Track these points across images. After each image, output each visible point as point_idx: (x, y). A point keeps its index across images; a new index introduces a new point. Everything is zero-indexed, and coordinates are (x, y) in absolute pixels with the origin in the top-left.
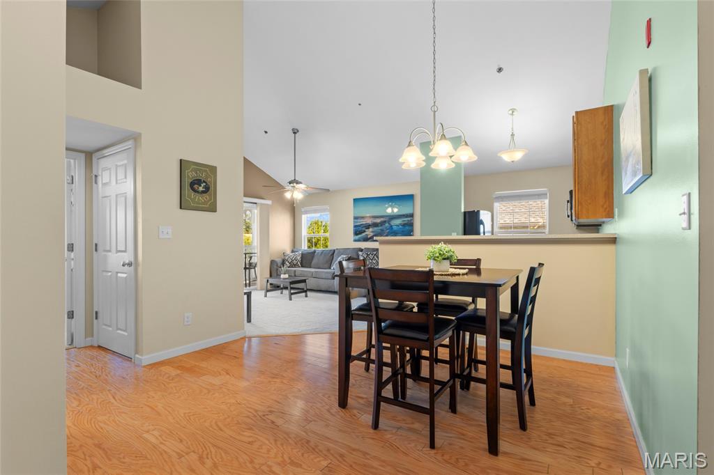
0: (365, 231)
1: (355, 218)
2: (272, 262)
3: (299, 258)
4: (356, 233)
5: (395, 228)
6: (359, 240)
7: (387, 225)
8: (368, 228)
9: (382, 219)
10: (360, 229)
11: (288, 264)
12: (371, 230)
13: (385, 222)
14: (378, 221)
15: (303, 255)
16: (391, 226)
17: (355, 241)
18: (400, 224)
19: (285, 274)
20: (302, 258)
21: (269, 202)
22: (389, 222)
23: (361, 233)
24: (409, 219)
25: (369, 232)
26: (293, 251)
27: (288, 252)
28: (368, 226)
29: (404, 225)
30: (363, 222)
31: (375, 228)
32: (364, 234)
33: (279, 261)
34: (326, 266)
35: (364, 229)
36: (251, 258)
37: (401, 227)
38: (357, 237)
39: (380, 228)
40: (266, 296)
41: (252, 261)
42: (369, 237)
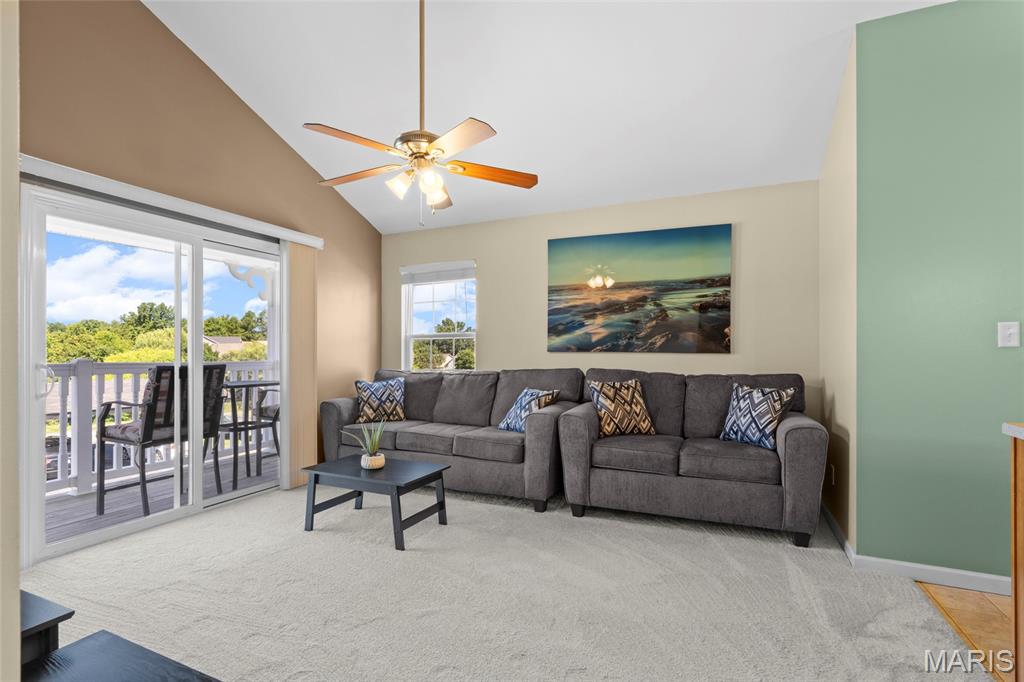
0: (582, 325)
1: (552, 290)
2: (325, 409)
3: (398, 395)
4: (553, 330)
5: (674, 315)
6: (566, 349)
7: (649, 307)
8: (593, 316)
9: (636, 293)
10: (568, 317)
11: (369, 412)
12: (600, 320)
13: (644, 299)
14: (624, 296)
15: (409, 387)
16: (664, 311)
17: (552, 350)
18: (692, 306)
19: (373, 454)
20: (406, 394)
21: (318, 243)
22: (655, 300)
23: (570, 328)
24: (719, 290)
25: (596, 328)
26: (378, 378)
27: (366, 378)
28: (592, 312)
29: (703, 308)
30: (577, 299)
31: (615, 318)
32: (579, 332)
33: (344, 403)
34: (479, 417)
35: (579, 318)
36: (263, 395)
37: (692, 312)
38: (558, 341)
39: (628, 316)
40: (309, 527)
41: (267, 403)
42: (595, 339)
